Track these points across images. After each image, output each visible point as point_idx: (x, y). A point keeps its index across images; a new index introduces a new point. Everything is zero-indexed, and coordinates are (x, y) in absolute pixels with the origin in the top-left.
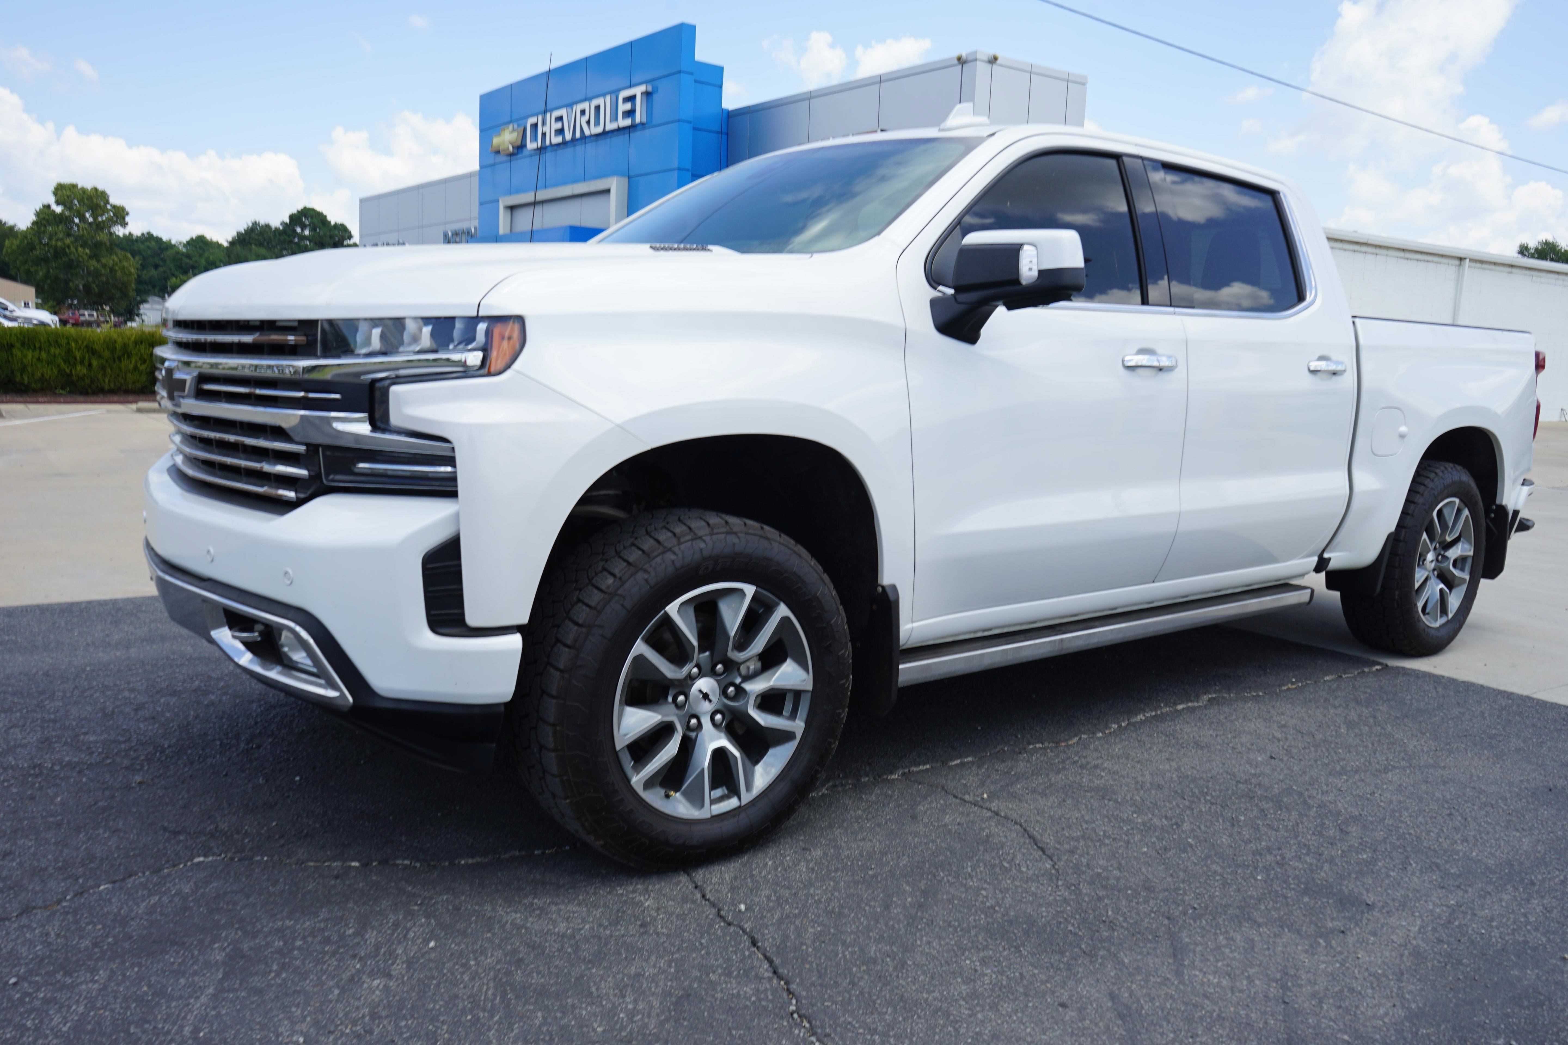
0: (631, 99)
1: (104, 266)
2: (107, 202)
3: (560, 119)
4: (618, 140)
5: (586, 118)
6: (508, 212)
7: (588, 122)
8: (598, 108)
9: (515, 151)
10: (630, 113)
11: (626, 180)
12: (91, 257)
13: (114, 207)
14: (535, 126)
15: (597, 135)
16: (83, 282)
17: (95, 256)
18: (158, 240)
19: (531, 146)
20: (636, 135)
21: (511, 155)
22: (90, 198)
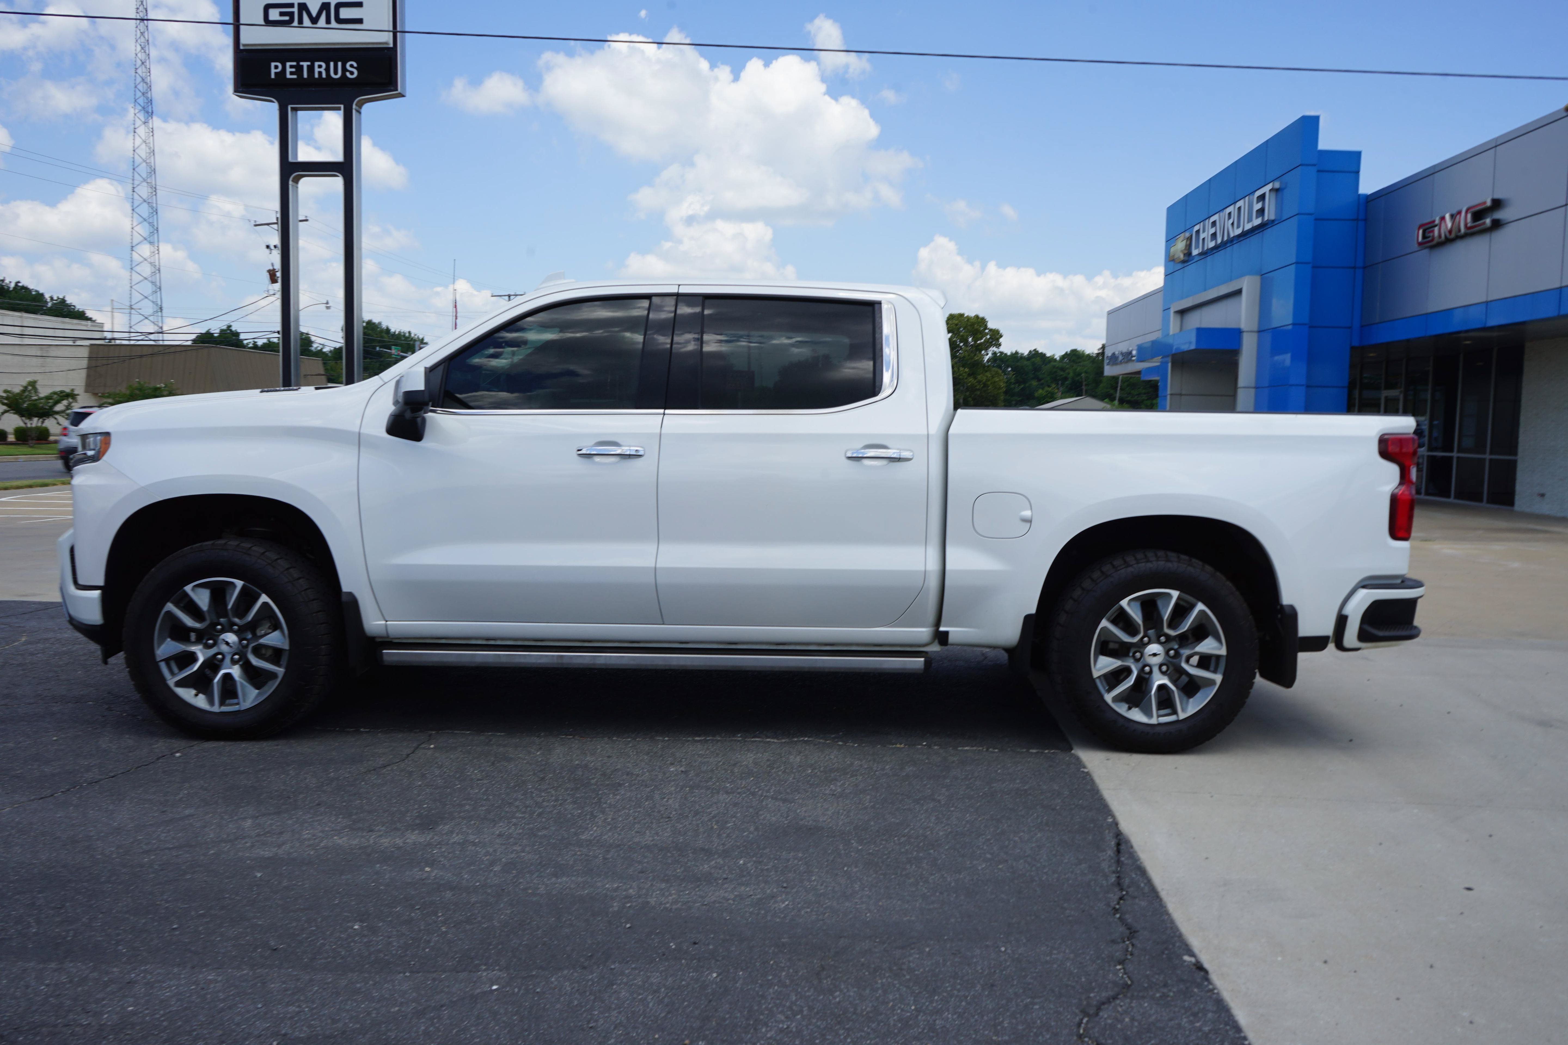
0: (1262, 198)
1: (979, 382)
2: (986, 326)
3: (1214, 224)
4: (1254, 240)
5: (1231, 221)
6: (1178, 318)
7: (1233, 224)
8: (1239, 208)
9: (1186, 258)
10: (1261, 212)
11: (1257, 279)
12: (969, 375)
13: (991, 330)
14: (1198, 232)
15: (1239, 236)
16: (962, 397)
17: (972, 374)
18: (1043, 355)
19: (1195, 252)
20: (1269, 233)
21: (1183, 262)
22: (973, 324)
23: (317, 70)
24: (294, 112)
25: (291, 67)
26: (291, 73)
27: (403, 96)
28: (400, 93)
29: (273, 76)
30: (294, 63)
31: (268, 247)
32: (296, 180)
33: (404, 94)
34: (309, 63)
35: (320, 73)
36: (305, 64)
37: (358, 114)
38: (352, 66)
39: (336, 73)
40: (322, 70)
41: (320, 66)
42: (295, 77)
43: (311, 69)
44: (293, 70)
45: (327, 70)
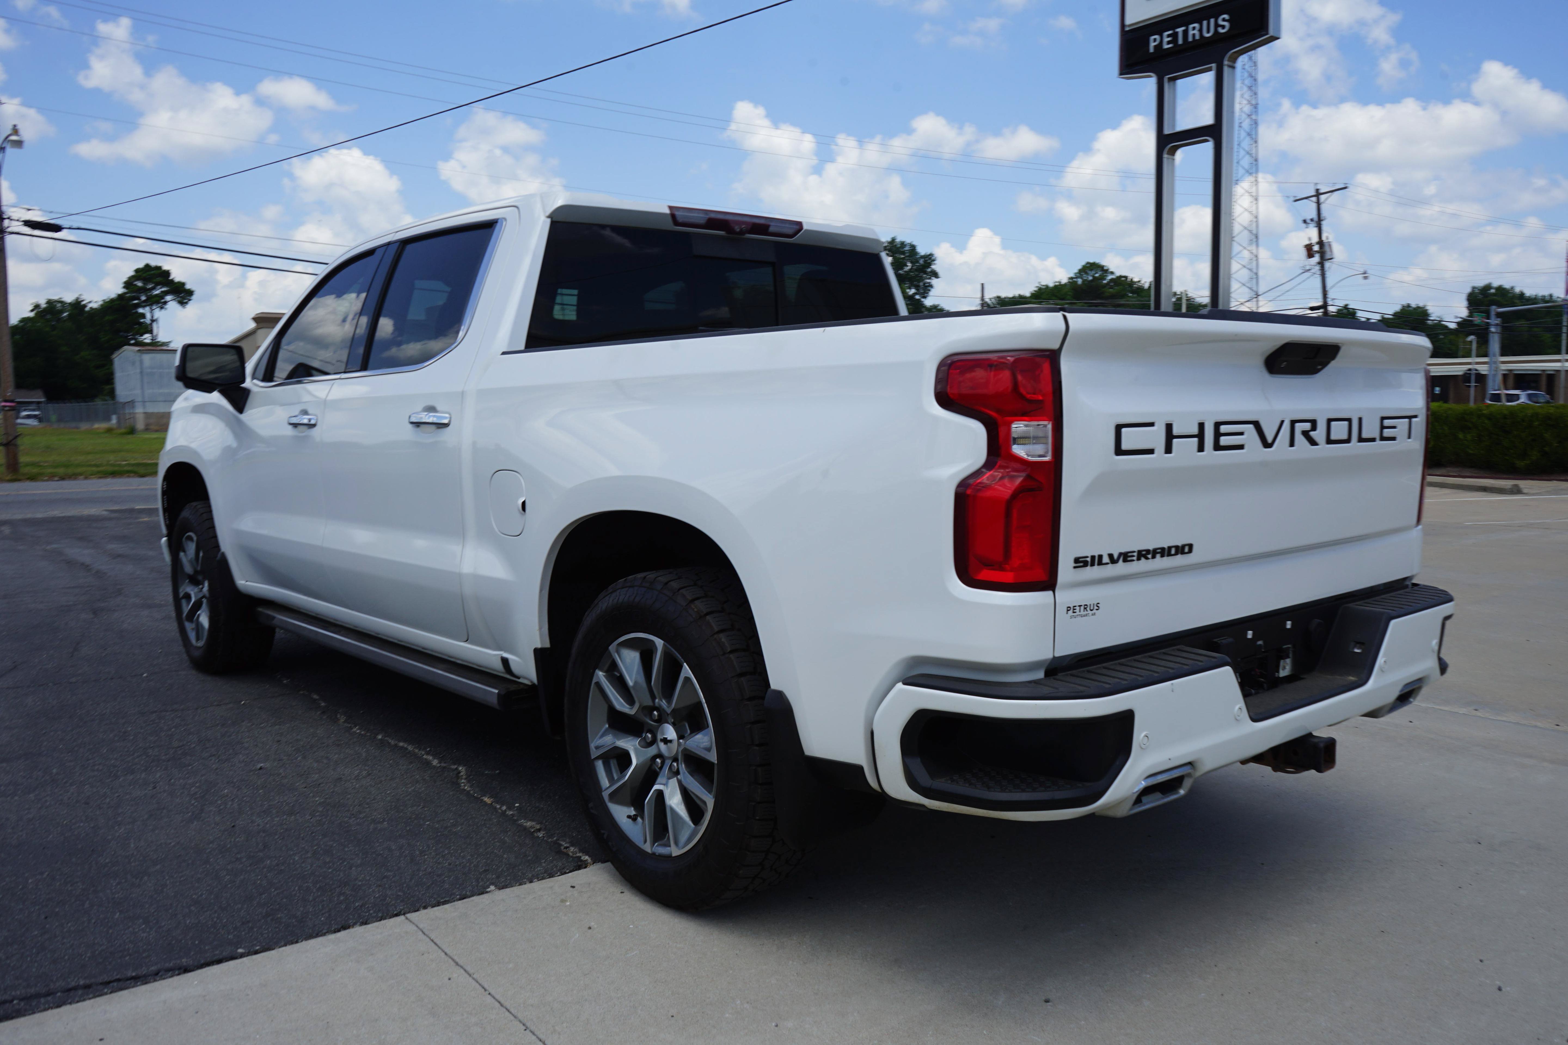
23: (1191, 32)
24: (1172, 83)
25: (1169, 36)
26: (1169, 43)
27: (1278, 38)
28: (1272, 37)
29: (1152, 50)
30: (1170, 32)
31: (1305, 221)
32: (1173, 152)
33: (1277, 36)
34: (1183, 28)
35: (1194, 35)
36: (1180, 30)
37: (1230, 69)
38: (1224, 20)
39: (1208, 32)
40: (1196, 32)
41: (1194, 28)
42: (1170, 46)
43: (1186, 33)
44: (1169, 39)
45: (1201, 30)
